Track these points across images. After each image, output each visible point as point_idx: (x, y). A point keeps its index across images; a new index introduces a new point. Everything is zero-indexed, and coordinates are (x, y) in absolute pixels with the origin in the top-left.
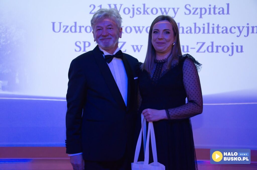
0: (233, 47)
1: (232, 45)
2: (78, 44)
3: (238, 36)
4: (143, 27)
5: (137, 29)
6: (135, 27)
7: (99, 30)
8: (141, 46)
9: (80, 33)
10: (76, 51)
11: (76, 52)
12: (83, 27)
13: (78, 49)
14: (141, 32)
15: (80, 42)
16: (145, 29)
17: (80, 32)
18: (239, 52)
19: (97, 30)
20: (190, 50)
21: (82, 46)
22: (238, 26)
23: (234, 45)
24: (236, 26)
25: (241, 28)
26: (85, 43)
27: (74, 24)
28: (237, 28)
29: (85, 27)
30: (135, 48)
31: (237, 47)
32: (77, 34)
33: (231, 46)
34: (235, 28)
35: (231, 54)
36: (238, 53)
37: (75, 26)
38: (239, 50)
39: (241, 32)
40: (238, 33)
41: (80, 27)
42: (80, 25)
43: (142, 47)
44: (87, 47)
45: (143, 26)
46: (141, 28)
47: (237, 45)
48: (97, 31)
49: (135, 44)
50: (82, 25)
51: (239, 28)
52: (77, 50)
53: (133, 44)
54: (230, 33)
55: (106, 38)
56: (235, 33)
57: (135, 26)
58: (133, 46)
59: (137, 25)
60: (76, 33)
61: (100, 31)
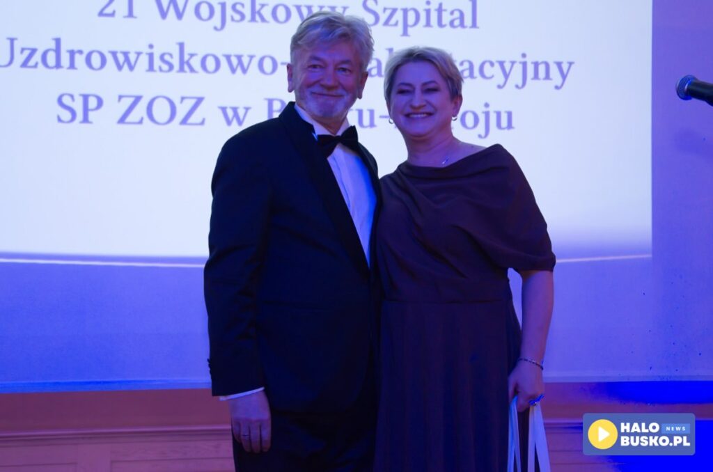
0: (487, 114)
1: (485, 109)
2: (66, 100)
3: (499, 87)
4: (251, 57)
5: (235, 61)
6: (228, 57)
7: (314, 66)
8: (247, 109)
9: (72, 71)
10: (60, 120)
11: (61, 124)
12: (81, 52)
13: (66, 115)
14: (244, 71)
15: (72, 96)
16: (255, 62)
17: (72, 66)
18: (504, 129)
19: (309, 67)
20: (377, 120)
21: (78, 106)
22: (501, 59)
23: (491, 109)
24: (494, 60)
25: (507, 66)
26: (86, 98)
27: (53, 45)
28: (497, 66)
29: (86, 52)
30: (230, 113)
31: (499, 114)
32: (64, 72)
33: (483, 112)
34: (492, 64)
35: (483, 133)
36: (502, 131)
37: (58, 51)
38: (504, 123)
39: (506, 76)
40: (500, 78)
41: (72, 54)
42: (70, 48)
43: (250, 112)
44: (92, 110)
45: (252, 53)
46: (245, 61)
47: (498, 109)
48: (310, 69)
49: (229, 103)
50: (76, 48)
51: (502, 64)
52: (63, 118)
53: (223, 105)
54: (479, 78)
55: (331, 93)
56: (492, 77)
57: (227, 52)
58: (224, 110)
59: (233, 51)
60: (60, 71)
61: (317, 70)
